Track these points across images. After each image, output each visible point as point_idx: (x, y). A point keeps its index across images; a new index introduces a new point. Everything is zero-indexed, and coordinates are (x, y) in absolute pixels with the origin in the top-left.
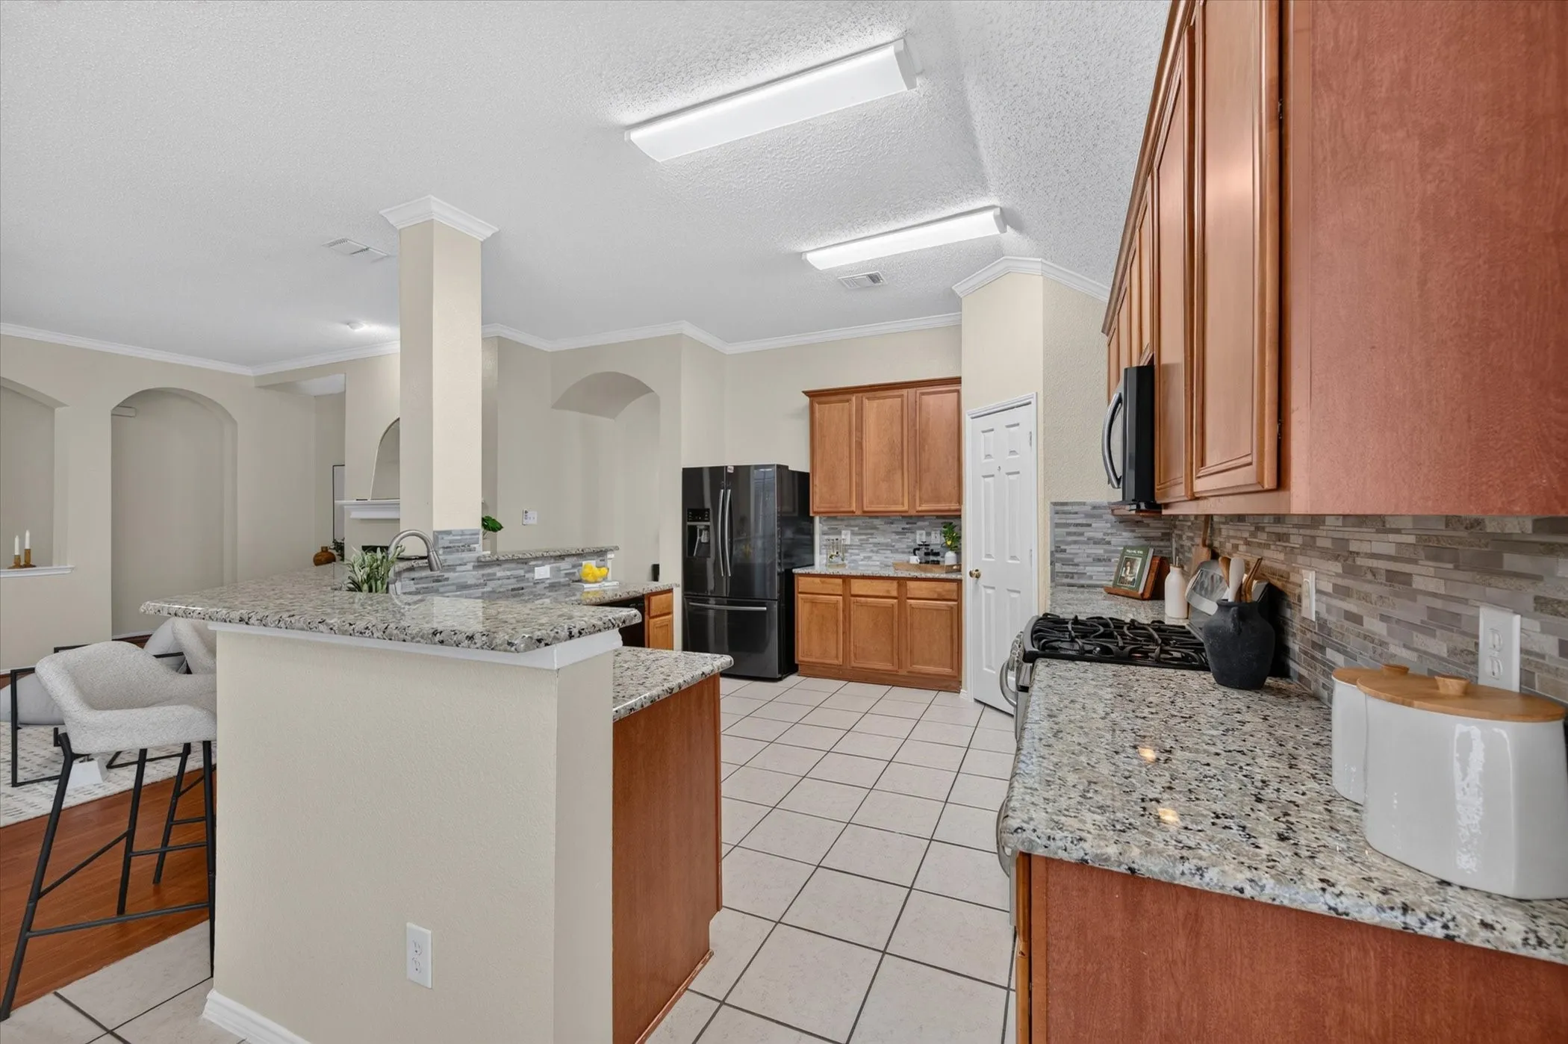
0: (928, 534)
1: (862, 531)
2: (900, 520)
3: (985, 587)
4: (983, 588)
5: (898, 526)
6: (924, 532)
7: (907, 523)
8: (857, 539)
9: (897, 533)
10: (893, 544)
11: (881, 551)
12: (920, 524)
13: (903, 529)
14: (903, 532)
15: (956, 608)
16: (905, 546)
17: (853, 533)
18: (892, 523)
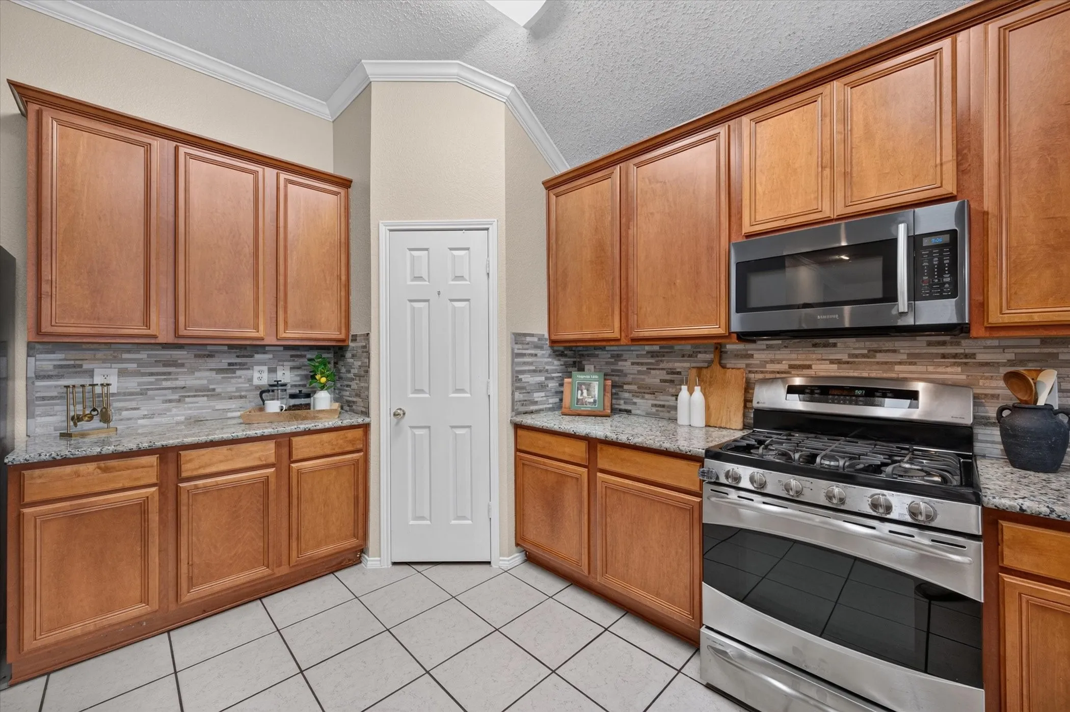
0: (272, 370)
1: (143, 370)
2: (225, 352)
3: (412, 427)
4: (409, 431)
5: (223, 362)
6: (265, 368)
7: (238, 357)
8: (132, 384)
9: (219, 371)
10: (211, 387)
11: (187, 399)
12: (258, 357)
13: (230, 364)
14: (232, 368)
15: (361, 462)
16: (234, 389)
17: (122, 373)
18: (210, 356)
